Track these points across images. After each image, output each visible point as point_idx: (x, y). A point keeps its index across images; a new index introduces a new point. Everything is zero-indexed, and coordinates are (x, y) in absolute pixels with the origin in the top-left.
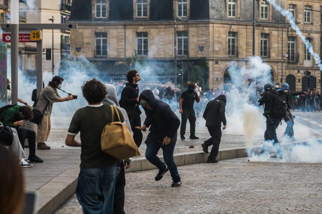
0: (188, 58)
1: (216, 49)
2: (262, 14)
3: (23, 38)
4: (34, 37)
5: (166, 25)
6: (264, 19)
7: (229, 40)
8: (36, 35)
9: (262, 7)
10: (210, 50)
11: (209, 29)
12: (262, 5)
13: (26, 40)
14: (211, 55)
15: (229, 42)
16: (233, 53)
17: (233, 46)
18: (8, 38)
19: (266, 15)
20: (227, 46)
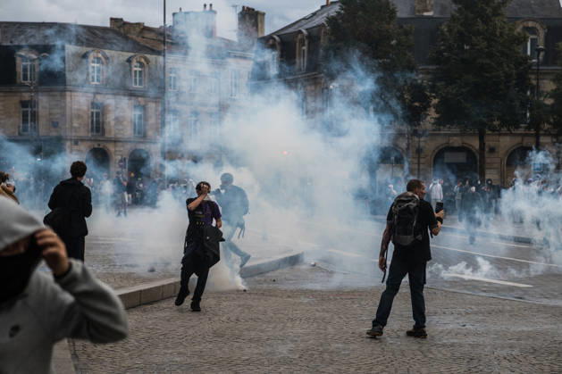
0: (38, 136)
1: (75, 125)
2: (136, 80)
5: (6, 92)
6: (138, 86)
7: (92, 113)
9: (136, 71)
10: (67, 126)
11: (65, 99)
12: (136, 69)
14: (68, 134)
15: (92, 116)
16: (98, 131)
17: (98, 122)
19: (140, 81)
20: (90, 121)
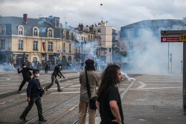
3: (174, 40)
4: (182, 39)
8: (183, 38)
13: (176, 41)
18: (164, 40)
